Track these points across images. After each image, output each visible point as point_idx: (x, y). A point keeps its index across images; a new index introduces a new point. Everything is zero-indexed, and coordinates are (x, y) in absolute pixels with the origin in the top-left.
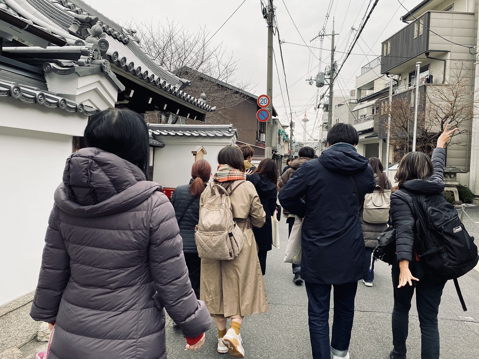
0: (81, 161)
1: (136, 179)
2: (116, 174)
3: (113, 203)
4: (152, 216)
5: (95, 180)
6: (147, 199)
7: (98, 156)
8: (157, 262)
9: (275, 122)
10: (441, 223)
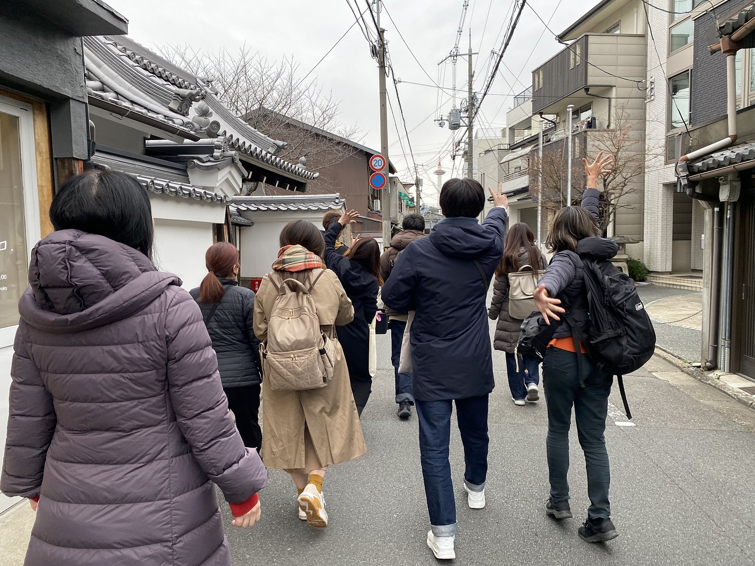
0: (53, 250)
1: (140, 270)
2: (108, 264)
3: (109, 306)
4: (167, 319)
5: (78, 275)
6: (160, 296)
7: (79, 240)
8: (177, 386)
9: (393, 181)
10: (622, 296)
